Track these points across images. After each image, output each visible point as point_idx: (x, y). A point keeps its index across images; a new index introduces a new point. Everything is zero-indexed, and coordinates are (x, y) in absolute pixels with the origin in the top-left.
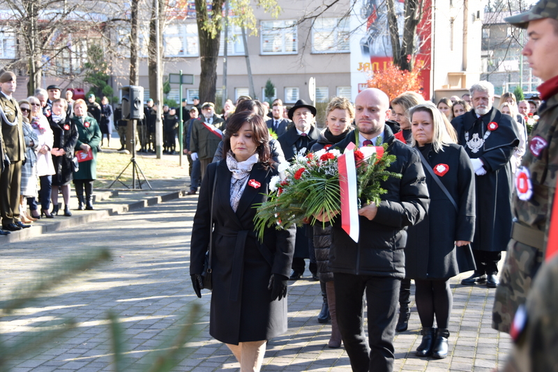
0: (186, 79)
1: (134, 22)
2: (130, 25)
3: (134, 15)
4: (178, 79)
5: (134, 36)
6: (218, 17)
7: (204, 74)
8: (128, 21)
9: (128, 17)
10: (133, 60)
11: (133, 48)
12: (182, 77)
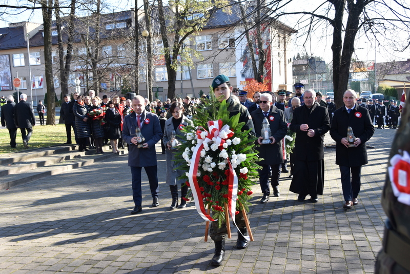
0: (160, 90)
1: (136, 65)
2: (135, 66)
3: (137, 61)
4: (156, 90)
5: (137, 71)
6: (176, 61)
7: (169, 88)
8: (134, 65)
9: (134, 63)
10: (136, 82)
11: (136, 76)
12: (158, 88)
